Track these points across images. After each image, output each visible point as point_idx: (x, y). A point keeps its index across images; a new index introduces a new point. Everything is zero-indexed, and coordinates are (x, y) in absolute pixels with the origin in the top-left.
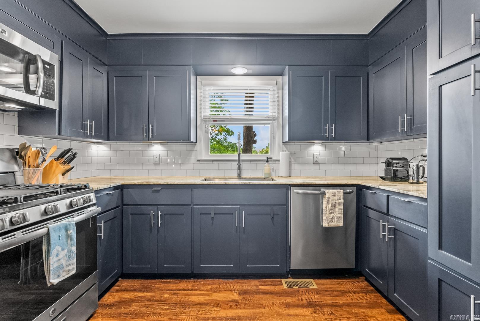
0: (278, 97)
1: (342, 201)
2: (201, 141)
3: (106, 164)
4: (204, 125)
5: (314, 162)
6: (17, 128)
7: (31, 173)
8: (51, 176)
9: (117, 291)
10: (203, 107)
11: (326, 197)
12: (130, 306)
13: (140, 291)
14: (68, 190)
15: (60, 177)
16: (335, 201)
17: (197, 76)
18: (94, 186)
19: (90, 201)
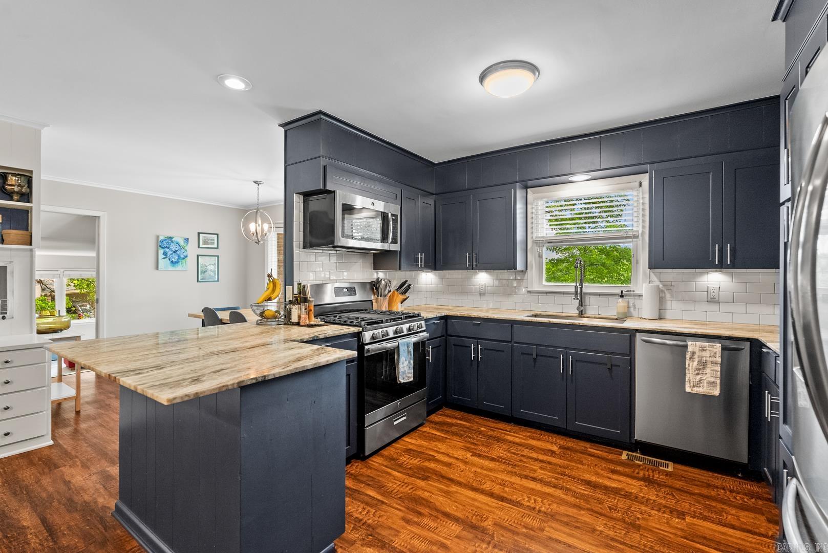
0: (643, 204)
1: (719, 360)
2: (532, 268)
3: (434, 293)
4: (536, 248)
5: (709, 299)
6: (373, 264)
7: (382, 301)
8: (393, 304)
9: (441, 415)
10: (535, 226)
11: (689, 350)
12: (451, 427)
13: (461, 420)
14: (406, 318)
15: (400, 305)
16: (704, 358)
17: (528, 189)
18: (425, 315)
19: (422, 328)
